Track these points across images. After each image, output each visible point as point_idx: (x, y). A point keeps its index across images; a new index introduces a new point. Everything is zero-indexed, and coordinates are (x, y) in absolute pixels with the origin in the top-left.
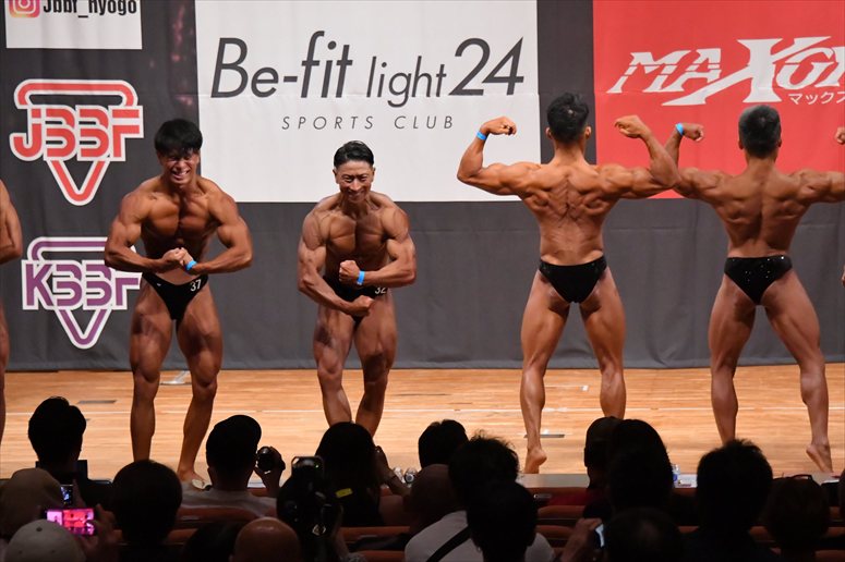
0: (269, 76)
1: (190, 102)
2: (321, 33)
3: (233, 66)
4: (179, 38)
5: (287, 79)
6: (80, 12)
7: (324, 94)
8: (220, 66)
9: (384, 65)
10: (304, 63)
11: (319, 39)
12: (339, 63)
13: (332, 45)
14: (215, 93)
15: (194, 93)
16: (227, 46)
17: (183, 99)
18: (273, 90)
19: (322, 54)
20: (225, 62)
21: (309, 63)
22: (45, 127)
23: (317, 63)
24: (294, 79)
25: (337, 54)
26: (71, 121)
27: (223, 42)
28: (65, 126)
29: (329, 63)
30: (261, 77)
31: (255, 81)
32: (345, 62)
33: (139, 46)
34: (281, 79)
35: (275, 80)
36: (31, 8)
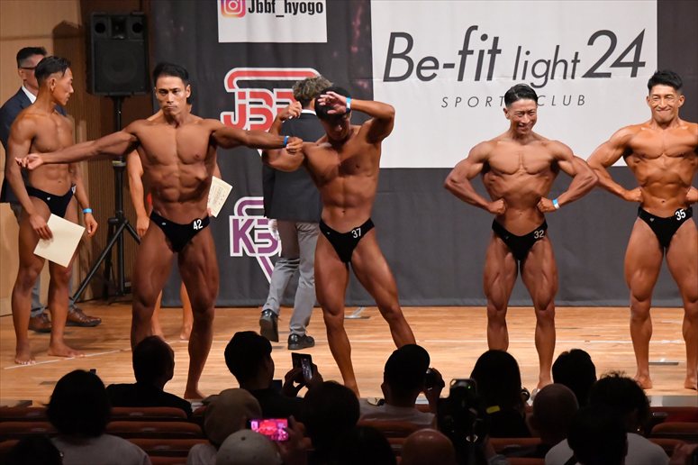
0: (431, 64)
1: (366, 86)
2: (475, 28)
3: (402, 56)
4: (358, 33)
5: (446, 66)
6: (277, 13)
7: (477, 78)
8: (391, 55)
9: (528, 53)
10: (460, 53)
11: (473, 32)
12: (490, 52)
13: (484, 37)
14: (387, 78)
15: (370, 78)
16: (397, 39)
17: (360, 83)
18: (434, 75)
19: (476, 44)
20: (395, 52)
21: (465, 52)
22: (249, 107)
23: (472, 52)
24: (452, 66)
25: (488, 45)
26: (269, 102)
27: (394, 36)
28: (265, 106)
29: (482, 53)
30: (424, 65)
31: (420, 67)
32: (495, 51)
33: (324, 40)
34: (441, 66)
35: (436, 67)
36: (238, 10)
